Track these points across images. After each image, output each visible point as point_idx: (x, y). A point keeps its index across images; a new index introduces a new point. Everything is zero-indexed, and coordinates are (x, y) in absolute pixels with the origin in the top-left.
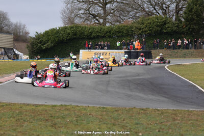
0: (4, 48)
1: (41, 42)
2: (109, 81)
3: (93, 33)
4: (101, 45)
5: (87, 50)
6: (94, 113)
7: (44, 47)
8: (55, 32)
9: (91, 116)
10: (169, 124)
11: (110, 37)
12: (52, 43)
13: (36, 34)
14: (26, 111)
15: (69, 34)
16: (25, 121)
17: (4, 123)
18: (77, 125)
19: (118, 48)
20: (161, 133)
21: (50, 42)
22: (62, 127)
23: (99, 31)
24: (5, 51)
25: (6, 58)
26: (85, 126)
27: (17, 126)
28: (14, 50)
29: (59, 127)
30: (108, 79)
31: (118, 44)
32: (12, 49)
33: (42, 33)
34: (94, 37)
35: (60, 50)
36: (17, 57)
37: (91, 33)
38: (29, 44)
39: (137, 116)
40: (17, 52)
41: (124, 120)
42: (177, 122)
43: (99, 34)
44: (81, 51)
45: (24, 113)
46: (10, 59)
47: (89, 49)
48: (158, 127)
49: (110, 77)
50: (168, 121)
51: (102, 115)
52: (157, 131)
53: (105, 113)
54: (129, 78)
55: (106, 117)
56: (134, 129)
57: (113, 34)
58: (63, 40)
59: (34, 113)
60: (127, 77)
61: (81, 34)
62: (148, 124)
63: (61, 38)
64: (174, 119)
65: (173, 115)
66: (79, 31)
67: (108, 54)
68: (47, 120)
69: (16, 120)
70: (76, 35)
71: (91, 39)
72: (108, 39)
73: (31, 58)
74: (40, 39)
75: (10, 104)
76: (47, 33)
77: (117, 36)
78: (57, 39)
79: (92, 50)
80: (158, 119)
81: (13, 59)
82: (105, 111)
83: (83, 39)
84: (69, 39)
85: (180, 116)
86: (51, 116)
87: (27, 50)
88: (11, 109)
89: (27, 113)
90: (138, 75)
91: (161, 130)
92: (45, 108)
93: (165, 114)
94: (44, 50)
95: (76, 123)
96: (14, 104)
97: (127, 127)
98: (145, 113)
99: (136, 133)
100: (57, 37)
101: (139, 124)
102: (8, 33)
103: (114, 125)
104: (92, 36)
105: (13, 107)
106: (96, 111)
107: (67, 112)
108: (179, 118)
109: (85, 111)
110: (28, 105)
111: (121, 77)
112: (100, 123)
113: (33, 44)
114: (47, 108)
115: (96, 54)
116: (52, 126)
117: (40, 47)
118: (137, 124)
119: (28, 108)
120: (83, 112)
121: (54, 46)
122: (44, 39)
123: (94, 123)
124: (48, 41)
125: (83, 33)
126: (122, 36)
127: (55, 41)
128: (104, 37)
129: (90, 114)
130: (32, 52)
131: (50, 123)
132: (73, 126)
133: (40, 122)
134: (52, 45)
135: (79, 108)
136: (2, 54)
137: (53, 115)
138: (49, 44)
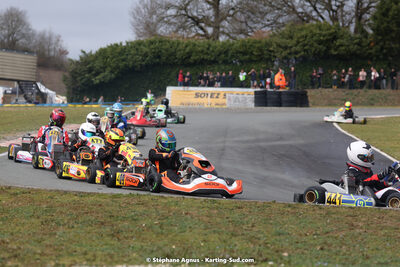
0: (18, 81)
1: (90, 70)
2: (223, 150)
3: (194, 54)
4: (207, 78)
5: (181, 88)
6: (194, 212)
7: (96, 80)
8: (118, 50)
9: (189, 216)
10: (341, 235)
11: (225, 62)
12: (112, 72)
13: (82, 54)
14: (62, 205)
15: (146, 55)
16: (58, 224)
17: (18, 228)
18: (162, 234)
19: (242, 85)
20: (326, 253)
21: (109, 69)
22: (132, 237)
23: (205, 50)
24: (20, 87)
25: (22, 100)
26: (176, 235)
27: (44, 234)
28: (39, 84)
29: (126, 238)
30: (222, 145)
31: (242, 77)
32: (35, 83)
33: (93, 52)
34: (195, 61)
35: (127, 86)
36: (43, 98)
37: (189, 55)
38: (67, 74)
39: (278, 219)
40: (43, 89)
41: (253, 226)
42: (358, 231)
43: (205, 57)
44: (170, 90)
45: (58, 209)
46: (30, 102)
47: (186, 84)
48: (321, 241)
49: (224, 142)
50: (340, 230)
51: (210, 216)
52: (318, 248)
53: (216, 211)
54: (262, 144)
55: (218, 220)
56: (274, 244)
57: (232, 56)
58: (134, 67)
59: (76, 209)
60: (258, 140)
61: (170, 55)
62: (301, 235)
63: (131, 63)
64: (352, 226)
65: (350, 218)
66: (167, 50)
67: (221, 96)
68: (102, 223)
69: (42, 223)
70: (159, 57)
71: (189, 65)
72: (223, 67)
73: (70, 100)
74: (89, 63)
75: (30, 191)
76: (102, 52)
77: (240, 61)
78: (122, 65)
79: (191, 88)
80: (319, 224)
81: (36, 103)
82: (217, 208)
83: (173, 65)
84: (147, 65)
85: (363, 219)
86: (111, 217)
87: (63, 85)
88: (32, 200)
89: (64, 210)
90: (281, 139)
91: (326, 247)
92: (98, 199)
93: (333, 216)
94: (97, 85)
95: (160, 230)
96: (38, 191)
97: (259, 239)
98: (295, 213)
99: (277, 251)
100: (123, 60)
101: (283, 234)
102: (26, 50)
103: (233, 235)
104: (191, 60)
105: (36, 197)
106: (199, 207)
107: (141, 209)
108: (360, 224)
109: (176, 208)
110: (66, 192)
111: (247, 142)
112: (205, 232)
113: (74, 74)
114: (102, 200)
115: (197, 95)
116: (113, 235)
117: (89, 79)
118: (280, 234)
119: (66, 199)
120: (173, 208)
121: (117, 78)
122: (98, 64)
123: (195, 231)
124: (104, 68)
125: (173, 54)
126: (251, 61)
127: (118, 68)
128: (214, 62)
129: (186, 214)
130: (73, 89)
131: (108, 229)
132: (154, 236)
133: (89, 228)
134: (113, 76)
135: (166, 201)
136: (14, 93)
137: (115, 214)
138: (106, 75)
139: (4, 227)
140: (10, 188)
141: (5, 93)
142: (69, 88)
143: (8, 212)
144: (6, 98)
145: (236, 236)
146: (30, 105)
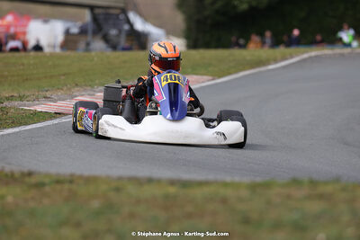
0: (92, 8)
24: (95, 19)
25: (98, 44)
28: (132, 16)
32: (124, 11)
36: (140, 41)
40: (139, 25)
46: (114, 47)
73: (193, 44)
81: (124, 49)
87: (179, 20)
136: (83, 31)
141: (67, 33)
142: (189, 19)
144: (69, 42)
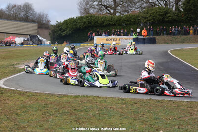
0: (30, 35)
1: (61, 30)
2: (121, 67)
3: (106, 21)
6: (114, 106)
7: (63, 34)
8: (73, 21)
9: (112, 109)
10: (186, 119)
11: (119, 25)
13: (57, 23)
14: (51, 103)
15: (85, 22)
16: (50, 114)
17: (31, 117)
18: (100, 119)
20: (180, 129)
21: (69, 29)
22: (86, 122)
23: (111, 20)
24: (30, 37)
25: (31, 43)
26: (107, 120)
27: (43, 121)
28: (38, 36)
29: (83, 122)
30: (120, 64)
33: (62, 22)
34: (106, 24)
35: (77, 36)
37: (104, 22)
38: (50, 31)
39: (155, 110)
40: (40, 38)
41: (143, 114)
42: (194, 116)
43: (110, 23)
44: (95, 37)
45: (50, 106)
46: (35, 44)
48: (177, 122)
50: (186, 116)
51: (122, 109)
52: (177, 127)
53: (124, 106)
55: (126, 111)
56: (154, 125)
57: (122, 22)
58: (80, 28)
59: (58, 105)
62: (167, 119)
63: (78, 26)
64: (191, 114)
65: (189, 109)
66: (94, 20)
67: (118, 39)
68: (71, 114)
69: (42, 114)
70: (90, 23)
71: (104, 26)
72: (118, 27)
73: (53, 43)
74: (60, 27)
75: (36, 94)
76: (66, 22)
77: (126, 24)
78: (74, 27)
80: (175, 113)
81: (37, 45)
82: (125, 104)
83: (97, 27)
84: (85, 27)
85: (196, 109)
86: (75, 110)
87: (50, 38)
88: (37, 100)
89: (53, 106)
91: (180, 127)
92: (68, 99)
94: (64, 36)
95: (99, 117)
97: (147, 121)
98: (162, 106)
99: (157, 130)
100: (75, 25)
102: (33, 21)
103: (134, 119)
105: (39, 98)
106: (116, 104)
107: (89, 105)
108: (195, 113)
109: (106, 104)
110: (53, 95)
112: (121, 117)
113: (54, 31)
114: (70, 100)
115: (107, 40)
116: (76, 121)
117: (60, 33)
118: (157, 119)
119: (53, 99)
120: (103, 104)
121: (73, 33)
122: (64, 27)
123: (116, 117)
124: (67, 29)
125: (96, 22)
126: (130, 24)
127: (73, 28)
128: (115, 25)
129: (111, 108)
130: (54, 38)
131: (74, 117)
132: (96, 121)
133: (65, 116)
134: (71, 32)
135: (100, 100)
136: (28, 40)
137: (77, 108)
138: (68, 32)
139: (25, 117)
140: (27, 92)
141: (24, 40)
143: (26, 107)
145: (136, 120)
146: (34, 45)
